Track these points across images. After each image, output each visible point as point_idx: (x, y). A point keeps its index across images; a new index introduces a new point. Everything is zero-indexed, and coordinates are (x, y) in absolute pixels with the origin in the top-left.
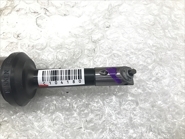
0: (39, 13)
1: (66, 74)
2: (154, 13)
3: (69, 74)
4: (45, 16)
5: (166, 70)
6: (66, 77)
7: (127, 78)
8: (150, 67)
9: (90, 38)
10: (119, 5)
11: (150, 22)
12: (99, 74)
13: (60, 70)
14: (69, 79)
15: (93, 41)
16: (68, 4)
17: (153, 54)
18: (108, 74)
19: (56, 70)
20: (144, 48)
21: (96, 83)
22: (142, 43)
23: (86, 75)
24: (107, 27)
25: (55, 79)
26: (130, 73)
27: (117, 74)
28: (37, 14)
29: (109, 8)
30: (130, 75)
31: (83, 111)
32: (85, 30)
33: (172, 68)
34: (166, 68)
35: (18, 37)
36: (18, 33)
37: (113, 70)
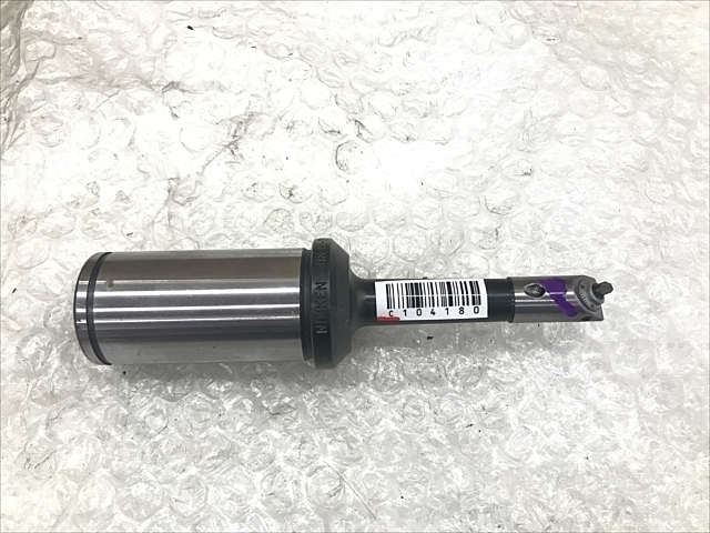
0: (343, 133)
1: (443, 292)
2: (644, 136)
3: (450, 292)
4: (358, 140)
5: (680, 285)
6: (444, 299)
7: (589, 303)
8: (641, 277)
9: (482, 200)
10: (554, 116)
11: (637, 161)
12: (524, 294)
13: (425, 281)
14: (451, 305)
15: (490, 208)
16: (413, 108)
17: (646, 245)
18: (546, 294)
19: (418, 281)
20: (622, 228)
21: (516, 317)
22: (616, 216)
23: (491, 295)
24: (525, 174)
25: (417, 303)
26: (597, 290)
27: (568, 293)
28: (339, 136)
29: (525, 122)
30: (597, 296)
31: (475, 384)
32: (464, 180)
33: (694, 279)
34: (679, 280)
35: (291, 195)
36: (289, 186)
37: (556, 284)
